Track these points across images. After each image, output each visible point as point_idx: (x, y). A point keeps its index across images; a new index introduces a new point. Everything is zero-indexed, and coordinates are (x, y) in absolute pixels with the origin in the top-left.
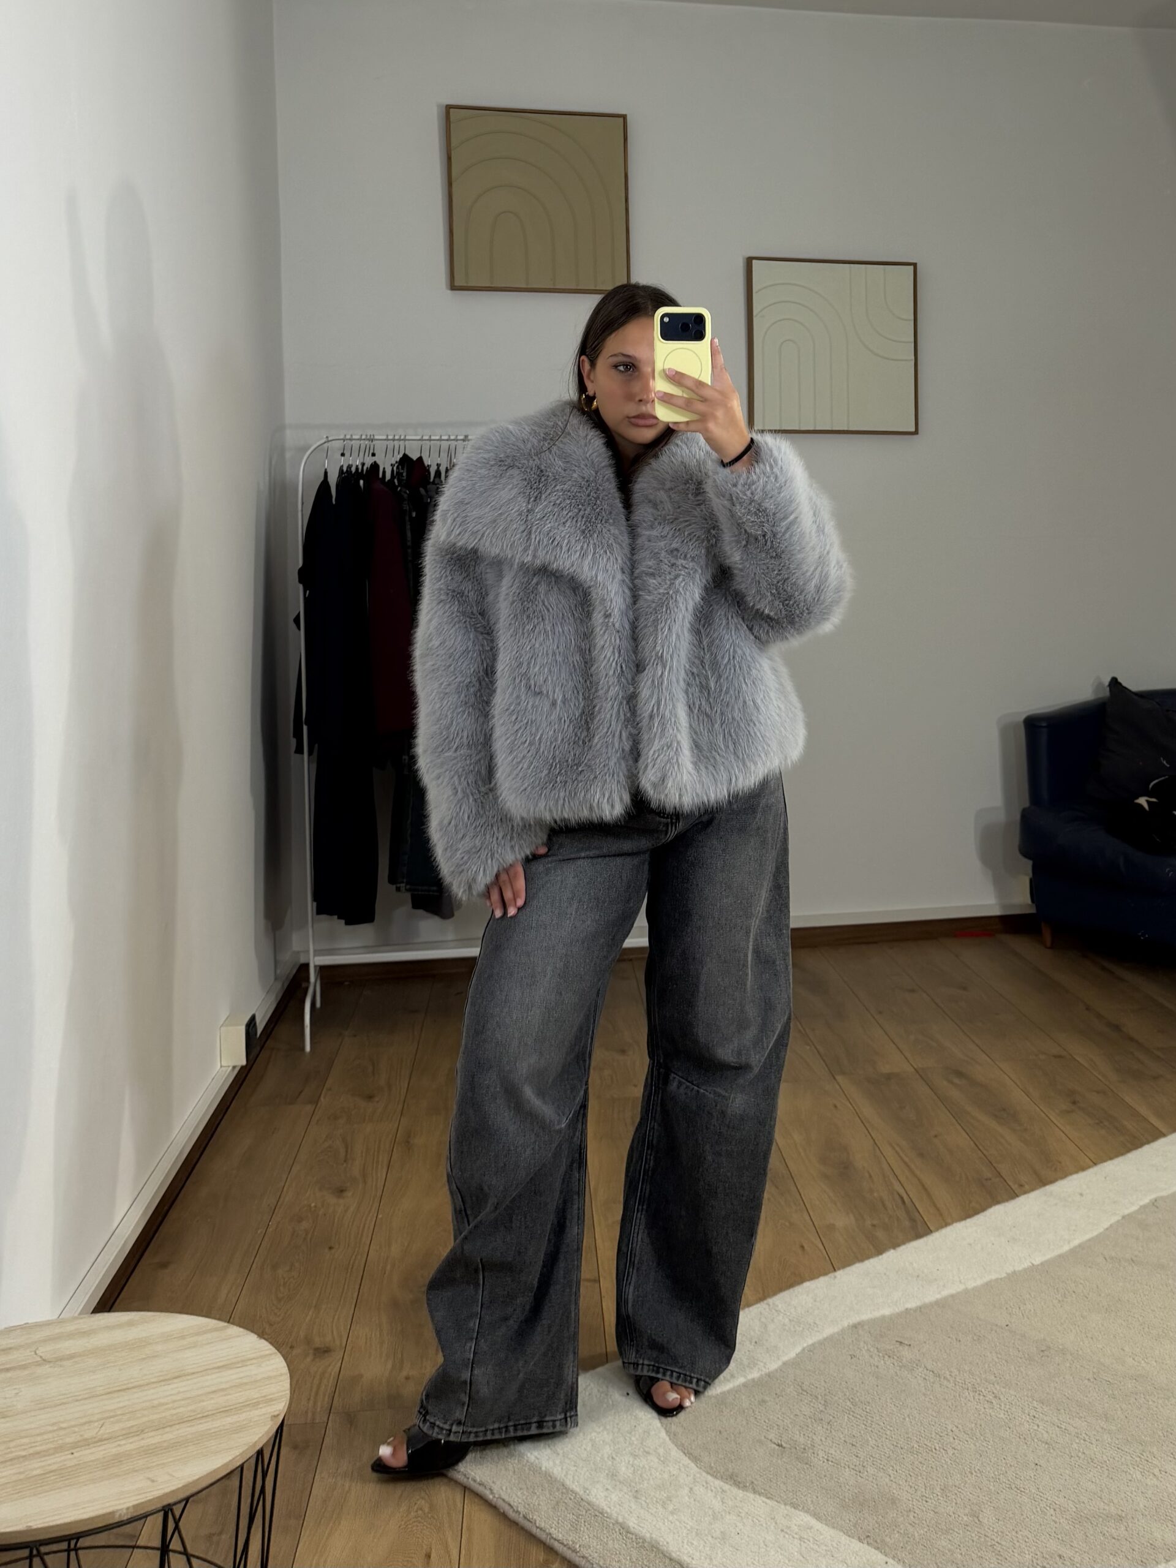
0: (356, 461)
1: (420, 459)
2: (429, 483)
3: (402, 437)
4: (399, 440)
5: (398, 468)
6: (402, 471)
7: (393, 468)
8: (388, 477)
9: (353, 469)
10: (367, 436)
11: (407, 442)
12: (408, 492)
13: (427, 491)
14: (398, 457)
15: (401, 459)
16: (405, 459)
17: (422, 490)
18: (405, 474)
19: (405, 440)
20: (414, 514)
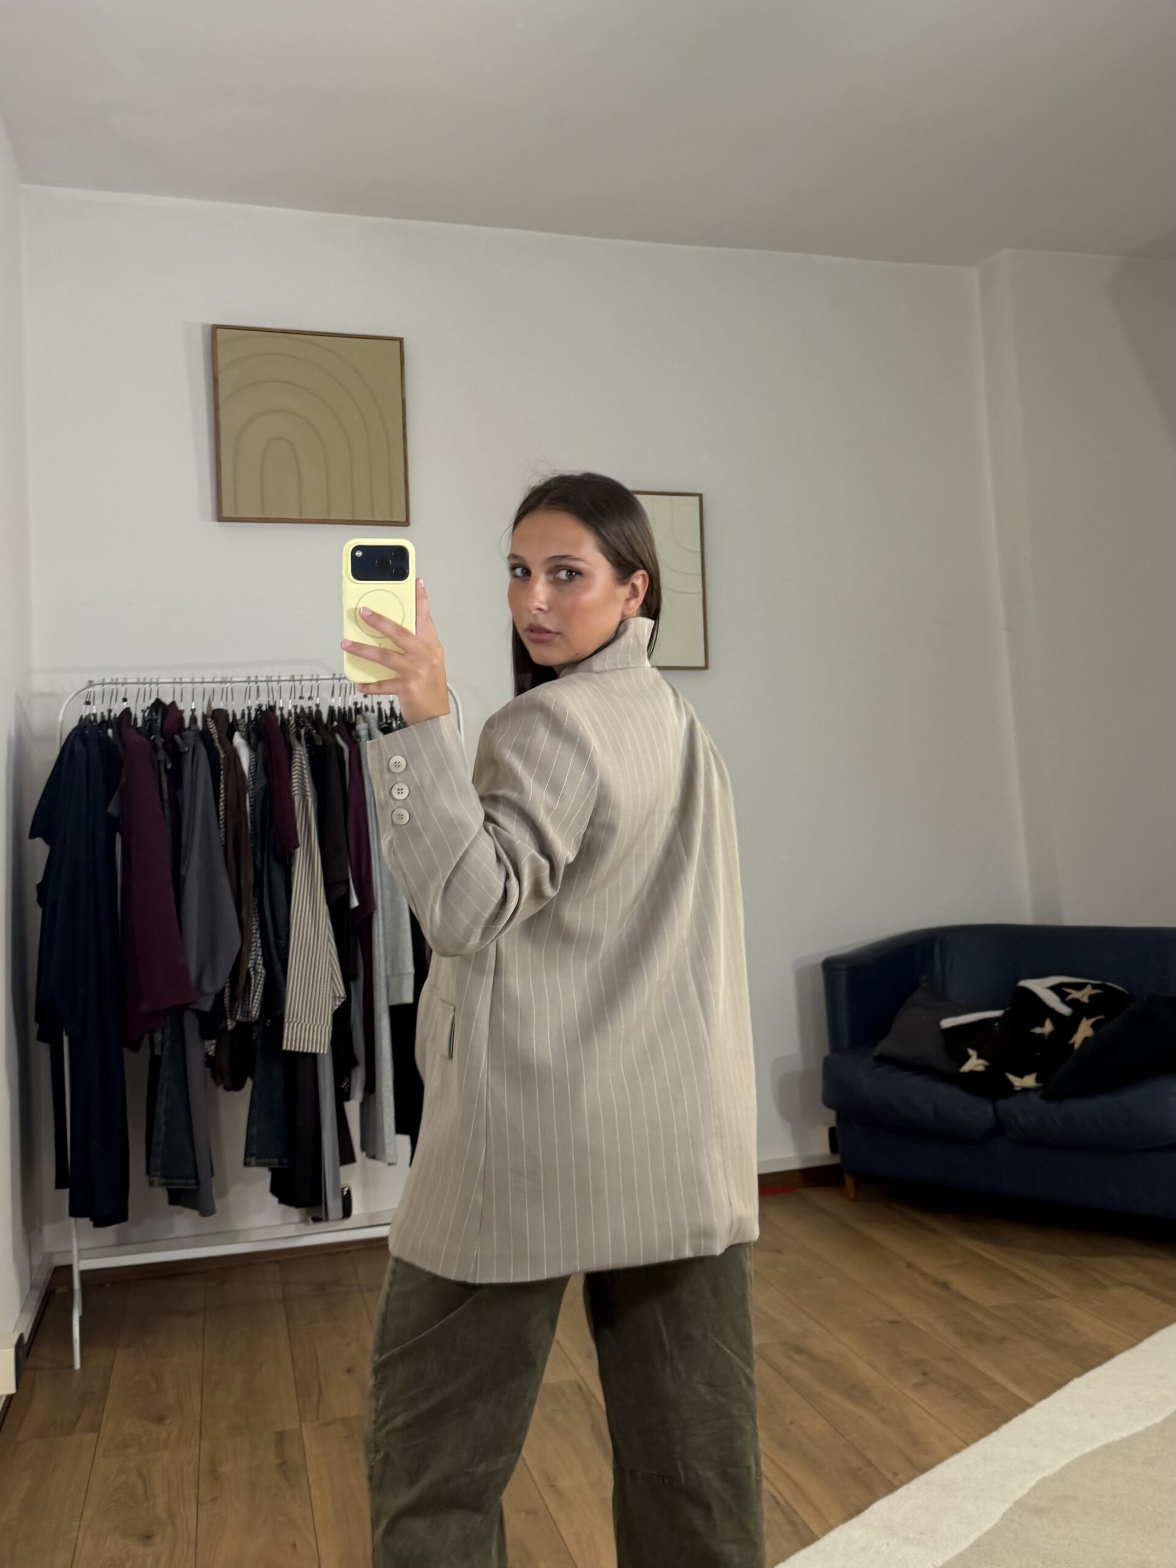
0: (98, 709)
1: (173, 703)
2: (185, 730)
3: (154, 680)
4: (150, 683)
5: (150, 713)
6: (155, 717)
7: (144, 715)
8: (140, 723)
9: (99, 719)
10: (112, 679)
11: (160, 685)
12: (163, 740)
13: (181, 737)
14: (152, 701)
15: (153, 705)
16: (158, 703)
17: (177, 737)
18: (159, 721)
19: (157, 683)
20: (169, 766)
